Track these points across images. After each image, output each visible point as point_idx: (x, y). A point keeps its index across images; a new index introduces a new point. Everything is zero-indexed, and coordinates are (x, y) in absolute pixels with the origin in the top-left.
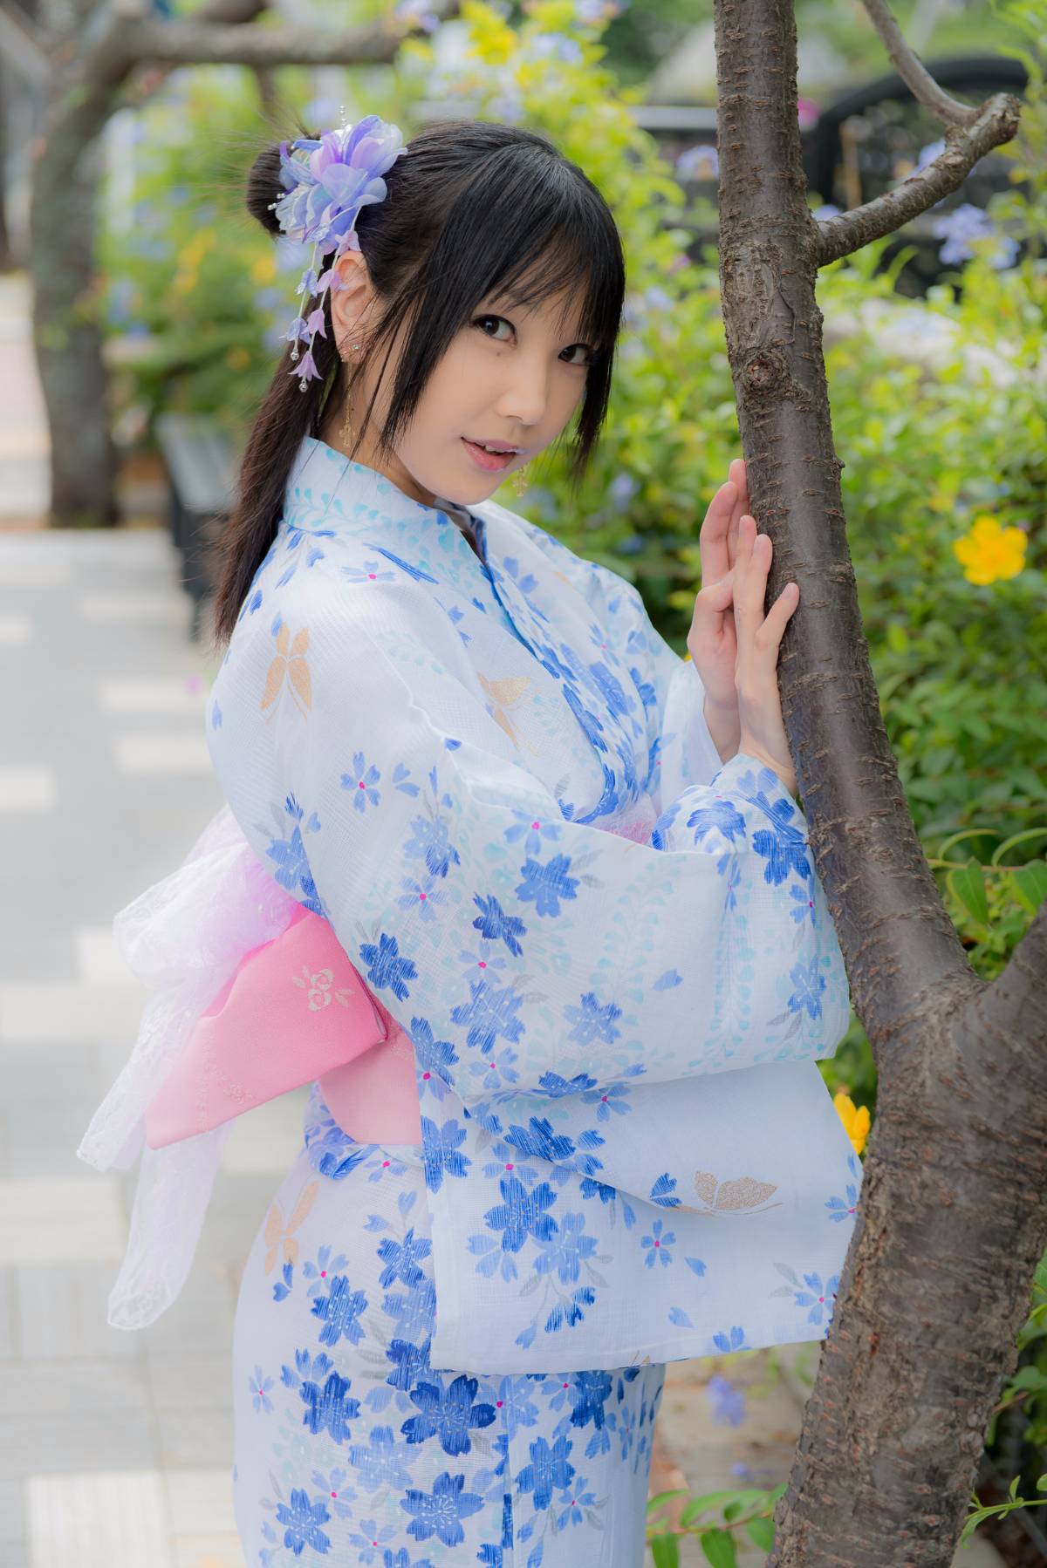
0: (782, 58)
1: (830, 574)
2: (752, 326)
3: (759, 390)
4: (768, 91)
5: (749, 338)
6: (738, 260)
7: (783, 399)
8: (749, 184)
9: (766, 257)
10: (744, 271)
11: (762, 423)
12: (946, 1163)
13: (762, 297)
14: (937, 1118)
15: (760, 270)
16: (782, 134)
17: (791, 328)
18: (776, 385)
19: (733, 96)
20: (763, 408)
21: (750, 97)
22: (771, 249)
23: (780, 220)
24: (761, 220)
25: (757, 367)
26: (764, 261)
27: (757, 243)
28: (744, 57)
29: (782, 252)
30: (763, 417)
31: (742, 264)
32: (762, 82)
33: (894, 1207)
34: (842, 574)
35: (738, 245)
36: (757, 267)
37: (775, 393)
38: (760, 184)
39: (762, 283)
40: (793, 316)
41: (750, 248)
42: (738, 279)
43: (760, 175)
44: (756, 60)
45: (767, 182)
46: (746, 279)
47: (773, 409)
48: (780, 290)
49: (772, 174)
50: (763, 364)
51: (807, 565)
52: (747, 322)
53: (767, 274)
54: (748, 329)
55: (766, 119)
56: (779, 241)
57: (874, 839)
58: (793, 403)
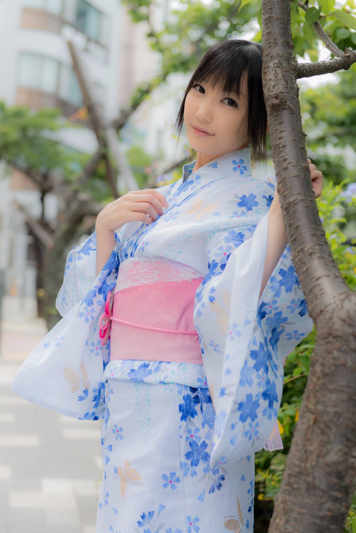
0: (285, 4)
1: (300, 166)
2: (274, 87)
3: (275, 106)
4: (280, 14)
5: (272, 92)
6: (268, 67)
7: (284, 109)
8: (273, 44)
9: (279, 65)
10: (271, 70)
11: (276, 118)
12: (343, 349)
13: (277, 78)
14: (339, 333)
15: (276, 70)
16: (284, 28)
17: (287, 88)
18: (281, 104)
19: (267, 16)
20: (277, 113)
21: (274, 16)
22: (280, 63)
23: (284, 55)
24: (277, 54)
25: (274, 99)
26: (278, 67)
27: (275, 62)
28: (271, 3)
29: (284, 64)
30: (277, 115)
31: (270, 68)
32: (278, 11)
33: (322, 368)
34: (305, 167)
35: (269, 63)
36: (275, 69)
37: (281, 107)
38: (277, 44)
39: (277, 74)
40: (288, 84)
41: (273, 63)
42: (269, 73)
43: (277, 41)
44: (276, 4)
45: (279, 43)
46: (271, 73)
47: (281, 113)
48: (284, 76)
49: (281, 41)
50: (277, 98)
51: (292, 163)
52: (271, 87)
53: (279, 71)
54: (272, 89)
55: (279, 23)
56: (284, 61)
57: (316, 252)
58: (287, 110)
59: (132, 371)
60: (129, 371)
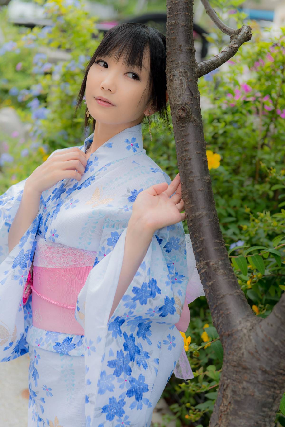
0: (190, 10)
1: (204, 179)
2: (179, 97)
3: (182, 118)
4: (185, 21)
5: (178, 101)
6: (175, 75)
7: (190, 121)
8: (178, 51)
9: (184, 75)
10: (177, 79)
11: (182, 129)
12: (252, 381)
13: (183, 88)
14: (248, 365)
15: (182, 79)
16: (189, 35)
17: (192, 99)
18: (188, 117)
19: (173, 21)
20: (183, 124)
21: (179, 22)
22: (185, 72)
23: (188, 63)
24: (182, 63)
25: (181, 111)
26: (183, 76)
27: (181, 70)
28: (177, 9)
29: (189, 73)
30: (183, 127)
31: (176, 76)
32: (183, 18)
33: (233, 395)
34: (208, 180)
35: (174, 70)
36: (181, 78)
37: (187, 119)
38: (182, 51)
39: (183, 83)
40: (192, 94)
41: (179, 72)
42: (175, 81)
43: (182, 48)
44: (181, 10)
45: (184, 50)
46: (177, 81)
47: (186, 125)
48: (188, 86)
49: (186, 48)
50: (183, 109)
51: (198, 177)
52: (177, 96)
53: (184, 80)
54: (178, 98)
55: (184, 30)
56: (188, 70)
57: (220, 268)
58: (193, 123)
59: (58, 344)
60: (55, 344)
